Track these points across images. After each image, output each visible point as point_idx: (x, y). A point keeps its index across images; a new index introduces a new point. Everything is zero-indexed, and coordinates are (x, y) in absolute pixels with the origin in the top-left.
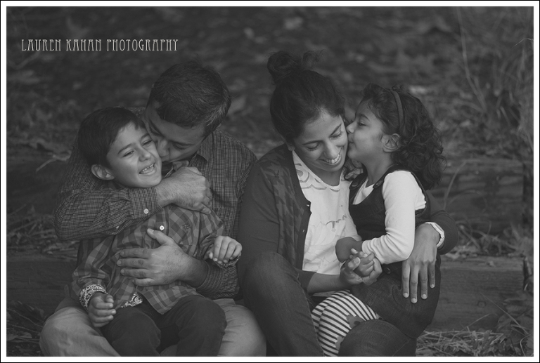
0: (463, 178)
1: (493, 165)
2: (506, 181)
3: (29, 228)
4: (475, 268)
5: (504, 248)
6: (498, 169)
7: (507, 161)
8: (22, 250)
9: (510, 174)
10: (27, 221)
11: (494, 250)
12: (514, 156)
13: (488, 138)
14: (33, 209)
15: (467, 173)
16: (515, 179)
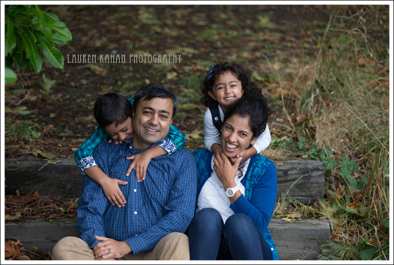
0: (290, 172)
1: (306, 164)
2: (315, 174)
3: (36, 204)
4: (303, 227)
5: (316, 214)
6: (310, 167)
7: (314, 161)
8: (34, 219)
9: (317, 169)
10: (35, 201)
11: (310, 215)
12: (318, 159)
13: (300, 147)
14: (37, 193)
15: (292, 169)
16: (320, 173)
